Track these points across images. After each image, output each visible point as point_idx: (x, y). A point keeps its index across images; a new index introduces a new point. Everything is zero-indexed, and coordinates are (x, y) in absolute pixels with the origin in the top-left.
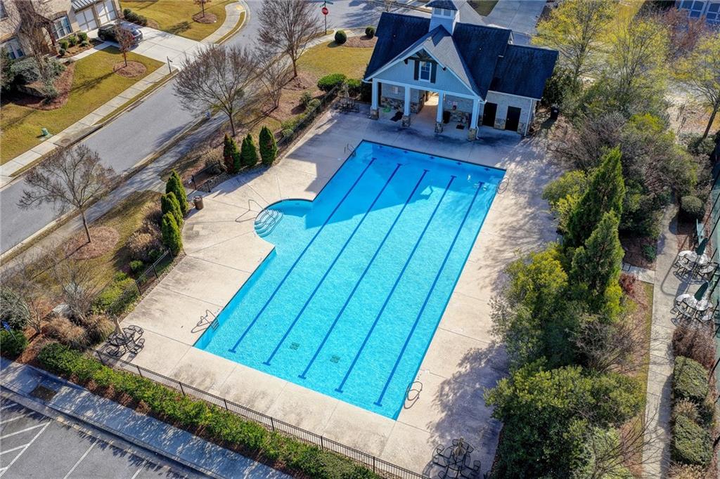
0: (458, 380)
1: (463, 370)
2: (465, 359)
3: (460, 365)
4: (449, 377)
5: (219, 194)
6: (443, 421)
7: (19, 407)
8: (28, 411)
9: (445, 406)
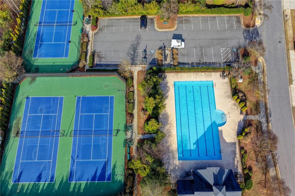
0: (168, 92)
1: (168, 94)
2: (168, 96)
3: (168, 95)
4: (169, 92)
5: (241, 120)
6: (167, 84)
7: (229, 62)
8: (227, 62)
9: (168, 86)
